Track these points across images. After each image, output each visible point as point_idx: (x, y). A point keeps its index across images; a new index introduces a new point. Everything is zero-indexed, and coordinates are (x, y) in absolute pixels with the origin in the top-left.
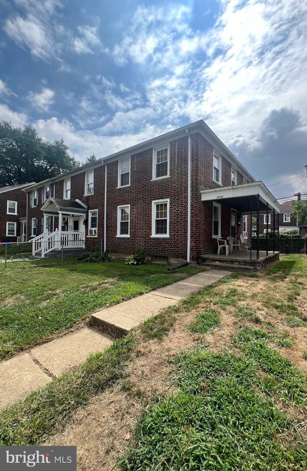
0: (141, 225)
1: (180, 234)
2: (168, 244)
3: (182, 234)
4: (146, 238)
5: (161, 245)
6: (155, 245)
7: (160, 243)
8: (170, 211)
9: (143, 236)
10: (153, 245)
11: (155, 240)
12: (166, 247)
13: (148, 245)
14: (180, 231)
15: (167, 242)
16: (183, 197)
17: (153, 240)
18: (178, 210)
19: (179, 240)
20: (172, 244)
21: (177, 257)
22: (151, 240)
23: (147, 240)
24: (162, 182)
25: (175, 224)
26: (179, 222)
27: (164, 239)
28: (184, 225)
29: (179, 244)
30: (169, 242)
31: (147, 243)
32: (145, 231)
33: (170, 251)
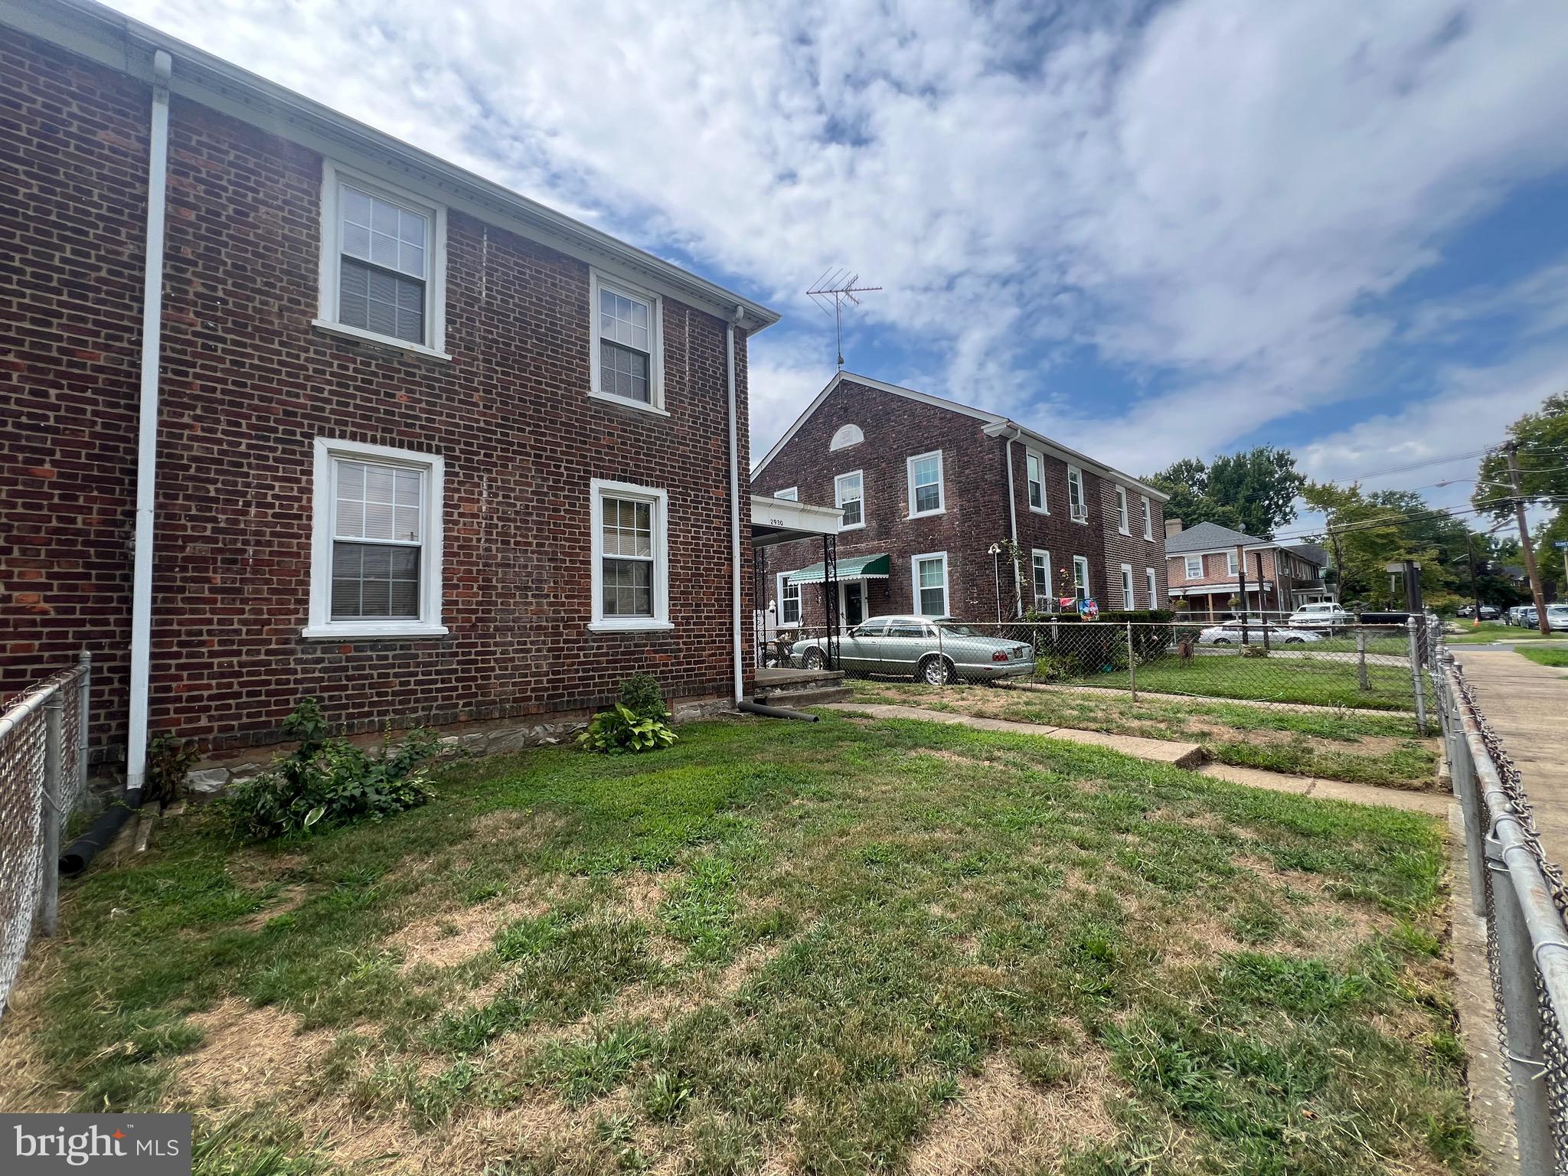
0: (529, 574)
1: (707, 618)
2: (666, 651)
3: (714, 618)
4: (561, 634)
5: (635, 660)
6: (608, 662)
7: (633, 653)
9: (539, 628)
10: (598, 662)
11: (607, 640)
12: (657, 666)
13: (573, 664)
14: (705, 605)
15: (661, 645)
16: (711, 498)
17: (601, 640)
18: (698, 538)
19: (703, 636)
20: (680, 650)
21: (699, 693)
22: (586, 641)
23: (566, 641)
24: (635, 420)
25: (690, 581)
27: (650, 634)
29: (704, 649)
30: (669, 644)
31: (566, 657)
32: (550, 604)
33: (673, 678)
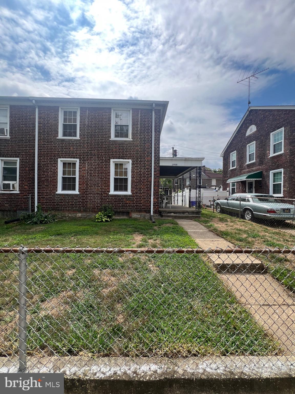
0: (96, 182)
1: (142, 192)
2: (130, 200)
3: (145, 192)
4: (103, 195)
5: (121, 202)
6: (114, 202)
7: (121, 200)
8: (132, 171)
9: (98, 193)
10: (112, 202)
11: (114, 197)
12: (127, 203)
13: (105, 202)
14: (142, 189)
15: (128, 198)
16: (146, 160)
17: (112, 197)
18: (141, 171)
19: (142, 197)
20: (134, 200)
21: (140, 211)
22: (109, 197)
23: (104, 196)
24: (123, 143)
25: (138, 182)
26: (142, 181)
27: (125, 196)
28: (147, 184)
29: (142, 200)
30: (131, 198)
31: (104, 200)
32: (100, 188)
33: (132, 207)
